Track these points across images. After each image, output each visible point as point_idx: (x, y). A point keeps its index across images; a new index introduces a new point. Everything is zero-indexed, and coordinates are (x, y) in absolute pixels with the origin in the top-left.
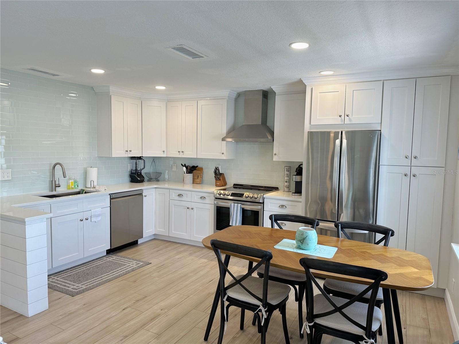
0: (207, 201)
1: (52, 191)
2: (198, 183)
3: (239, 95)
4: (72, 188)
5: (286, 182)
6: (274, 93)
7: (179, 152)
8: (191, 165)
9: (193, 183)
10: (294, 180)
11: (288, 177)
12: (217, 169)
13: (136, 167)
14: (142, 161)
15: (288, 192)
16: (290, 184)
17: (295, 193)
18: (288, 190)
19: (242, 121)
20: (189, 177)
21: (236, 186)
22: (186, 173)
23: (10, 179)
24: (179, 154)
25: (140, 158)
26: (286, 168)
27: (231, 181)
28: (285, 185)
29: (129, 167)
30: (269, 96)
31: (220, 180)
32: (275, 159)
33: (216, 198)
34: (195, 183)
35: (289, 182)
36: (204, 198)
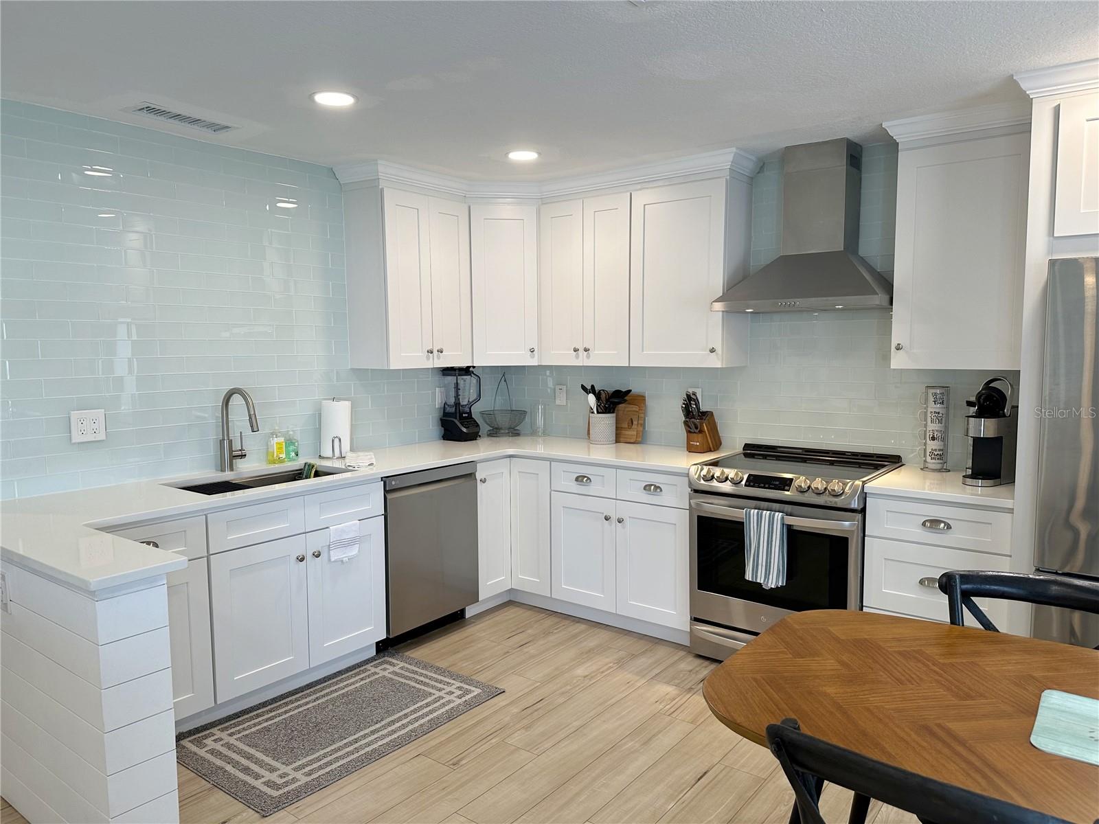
0: (668, 497)
1: (223, 470)
2: (632, 441)
3: (762, 165)
4: (281, 461)
5: (933, 439)
6: (891, 147)
7: (576, 350)
8: (611, 389)
9: (617, 441)
10: (972, 433)
11: (940, 422)
12: (691, 399)
13: (457, 396)
14: (474, 380)
15: (939, 471)
16: (946, 446)
17: (975, 476)
18: (939, 466)
19: (768, 248)
20: (605, 423)
21: (753, 451)
22: (596, 412)
23: (101, 436)
24: (577, 357)
25: (466, 371)
26: (931, 391)
27: (735, 437)
28: (929, 450)
29: (436, 397)
30: (864, 159)
31: (701, 431)
32: (898, 361)
33: (696, 491)
34: (622, 439)
35: (944, 439)
36: (657, 488)
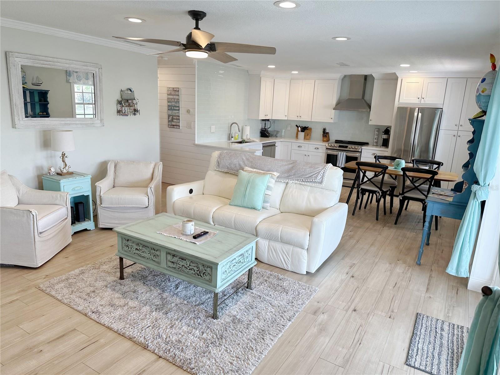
0: (320, 150)
1: (230, 140)
2: (308, 139)
3: (345, 76)
4: (237, 139)
5: (376, 139)
6: (373, 78)
7: (297, 116)
8: (304, 126)
9: (304, 139)
10: (383, 138)
11: (377, 136)
12: (324, 130)
13: (265, 126)
14: (269, 122)
15: (376, 146)
16: (378, 140)
17: (383, 146)
18: (376, 145)
19: (346, 96)
20: (302, 135)
21: (337, 142)
22: (300, 132)
23: (214, 131)
24: (298, 118)
25: (268, 120)
26: (376, 129)
27: (333, 138)
28: (374, 141)
29: (260, 126)
30: (367, 78)
31: (326, 137)
32: (370, 123)
33: (327, 149)
35: (378, 139)
36: (318, 148)
